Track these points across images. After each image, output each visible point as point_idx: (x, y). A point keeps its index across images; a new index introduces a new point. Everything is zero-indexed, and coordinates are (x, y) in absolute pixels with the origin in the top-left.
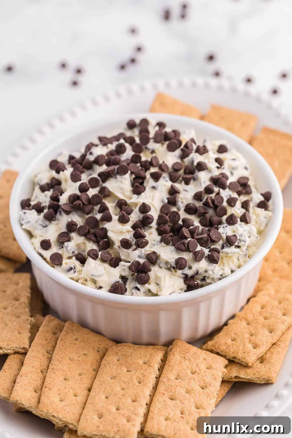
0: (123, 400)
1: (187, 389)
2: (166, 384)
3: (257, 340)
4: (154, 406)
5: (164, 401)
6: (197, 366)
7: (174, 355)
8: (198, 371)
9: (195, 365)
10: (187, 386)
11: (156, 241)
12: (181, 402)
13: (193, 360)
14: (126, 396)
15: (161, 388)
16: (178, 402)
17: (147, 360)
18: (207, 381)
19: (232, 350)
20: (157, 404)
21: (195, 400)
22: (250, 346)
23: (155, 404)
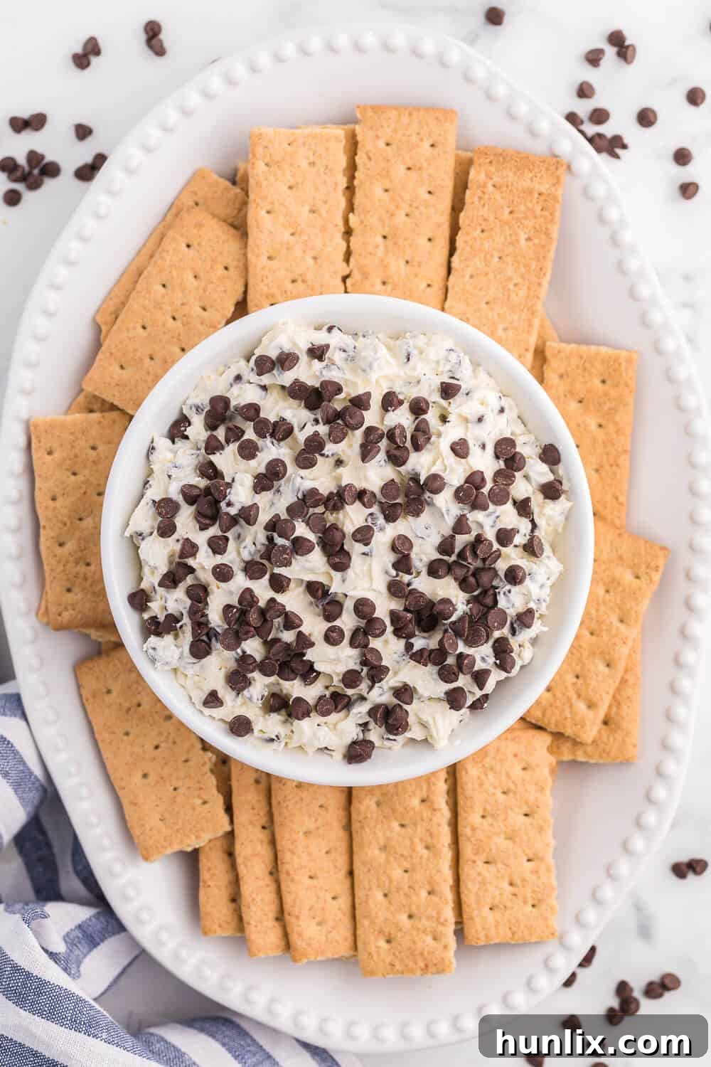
0: (414, 898)
1: (505, 833)
2: (473, 839)
3: (590, 693)
4: (466, 892)
5: (479, 874)
6: (508, 776)
7: (466, 770)
8: (512, 787)
9: (504, 778)
10: (504, 829)
11: (399, 653)
12: (505, 864)
13: (498, 767)
14: (416, 886)
15: (467, 850)
16: (500, 866)
17: (424, 794)
18: (532, 799)
19: (553, 720)
20: (470, 885)
21: (524, 851)
22: (581, 706)
23: (466, 887)
